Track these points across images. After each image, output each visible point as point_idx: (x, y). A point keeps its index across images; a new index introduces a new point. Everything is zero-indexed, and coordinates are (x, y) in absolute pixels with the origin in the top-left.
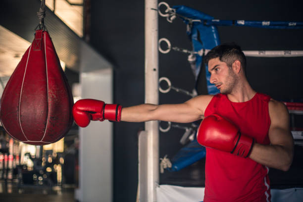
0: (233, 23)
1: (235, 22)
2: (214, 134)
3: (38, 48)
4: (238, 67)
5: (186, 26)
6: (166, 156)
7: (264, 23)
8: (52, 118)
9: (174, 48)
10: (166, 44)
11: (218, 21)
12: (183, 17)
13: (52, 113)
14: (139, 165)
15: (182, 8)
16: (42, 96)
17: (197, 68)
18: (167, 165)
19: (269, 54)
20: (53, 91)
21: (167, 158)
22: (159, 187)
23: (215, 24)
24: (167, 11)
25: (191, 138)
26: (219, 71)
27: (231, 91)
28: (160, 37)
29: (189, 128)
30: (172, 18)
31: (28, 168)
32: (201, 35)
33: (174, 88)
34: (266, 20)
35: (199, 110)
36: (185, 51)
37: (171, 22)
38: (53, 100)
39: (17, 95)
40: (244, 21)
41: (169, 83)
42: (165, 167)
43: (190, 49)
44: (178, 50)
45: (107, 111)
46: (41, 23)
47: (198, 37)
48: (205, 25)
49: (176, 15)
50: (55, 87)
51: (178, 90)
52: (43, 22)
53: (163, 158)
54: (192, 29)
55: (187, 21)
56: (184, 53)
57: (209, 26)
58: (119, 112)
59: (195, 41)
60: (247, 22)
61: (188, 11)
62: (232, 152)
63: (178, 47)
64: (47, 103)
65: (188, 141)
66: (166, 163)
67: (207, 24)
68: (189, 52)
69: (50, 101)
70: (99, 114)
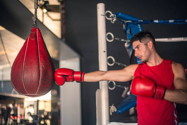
0: (151, 22)
1: (152, 21)
2: (141, 87)
3: (33, 38)
4: (151, 45)
5: (123, 25)
6: (113, 104)
7: (170, 21)
8: (42, 79)
9: (116, 39)
10: (111, 36)
11: (142, 21)
12: (121, 20)
13: (42, 77)
14: (97, 110)
15: (120, 14)
16: (36, 66)
17: (130, 51)
18: (114, 110)
19: (174, 40)
20: (43, 63)
21: (114, 106)
22: (109, 123)
23: (140, 23)
24: (110, 16)
25: (129, 93)
26: (140, 48)
27: (148, 60)
28: (107, 32)
29: (126, 87)
30: (114, 21)
31: (29, 122)
32: (132, 30)
33: (116, 63)
34: (171, 19)
35: (131, 73)
36: (123, 40)
37: (113, 23)
38: (43, 69)
39: (21, 66)
40: (157, 20)
41: (114, 60)
42: (113, 111)
43: (126, 39)
44: (119, 39)
45: (75, 76)
46: (34, 23)
47: (131, 32)
48: (134, 24)
49: (116, 18)
50: (44, 61)
51: (119, 64)
52: (36, 23)
53: (111, 106)
54: (126, 27)
55: (123, 22)
56: (122, 41)
57: (137, 24)
58: (82, 76)
59: (129, 34)
60: (159, 21)
61: (124, 16)
62: (153, 97)
63: (119, 37)
64: (39, 70)
65: (127, 96)
66: (113, 109)
67: (135, 23)
68: (125, 41)
69: (41, 69)
70: (71, 77)
